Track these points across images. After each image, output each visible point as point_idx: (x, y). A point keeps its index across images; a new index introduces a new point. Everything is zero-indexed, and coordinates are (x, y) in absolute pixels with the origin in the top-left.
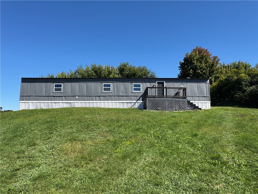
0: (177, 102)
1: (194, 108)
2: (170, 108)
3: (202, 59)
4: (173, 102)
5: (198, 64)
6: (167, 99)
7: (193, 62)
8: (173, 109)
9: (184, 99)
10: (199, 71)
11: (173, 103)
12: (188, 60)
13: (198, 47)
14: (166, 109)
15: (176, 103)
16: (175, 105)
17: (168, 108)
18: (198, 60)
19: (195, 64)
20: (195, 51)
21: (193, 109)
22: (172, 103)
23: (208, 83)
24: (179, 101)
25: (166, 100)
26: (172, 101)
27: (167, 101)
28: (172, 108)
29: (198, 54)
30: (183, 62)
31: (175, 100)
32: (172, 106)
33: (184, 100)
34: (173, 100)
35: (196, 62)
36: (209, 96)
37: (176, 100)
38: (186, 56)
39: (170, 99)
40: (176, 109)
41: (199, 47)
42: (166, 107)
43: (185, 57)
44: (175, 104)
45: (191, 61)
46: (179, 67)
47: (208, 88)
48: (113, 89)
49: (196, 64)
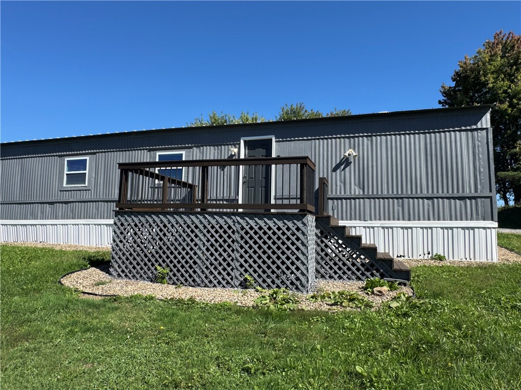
0: (251, 238)
1: (367, 270)
2: (215, 268)
3: (515, 67)
4: (229, 237)
5: (500, 83)
6: (201, 222)
7: (483, 79)
8: (229, 274)
9: (290, 224)
10: (505, 106)
11: (233, 241)
12: (467, 77)
13: (502, 35)
14: (195, 272)
15: (246, 242)
16: (242, 256)
17: (207, 268)
18: (498, 71)
19: (491, 85)
20: (491, 46)
21: (363, 274)
22: (225, 241)
23: (482, 129)
24: (265, 233)
25: (197, 227)
26: (225, 232)
27: (201, 231)
28: (224, 269)
29: (500, 52)
30: (453, 84)
31: (243, 228)
32: (224, 260)
33: (288, 229)
34: (230, 227)
35: (492, 80)
36: (488, 194)
37: (247, 228)
38: (461, 67)
39: (218, 222)
40: (246, 280)
41: (505, 32)
42: (195, 263)
43: (457, 70)
44: (242, 247)
45: (477, 78)
46: (440, 102)
47: (483, 156)
48: (94, 176)
49: (493, 87)
